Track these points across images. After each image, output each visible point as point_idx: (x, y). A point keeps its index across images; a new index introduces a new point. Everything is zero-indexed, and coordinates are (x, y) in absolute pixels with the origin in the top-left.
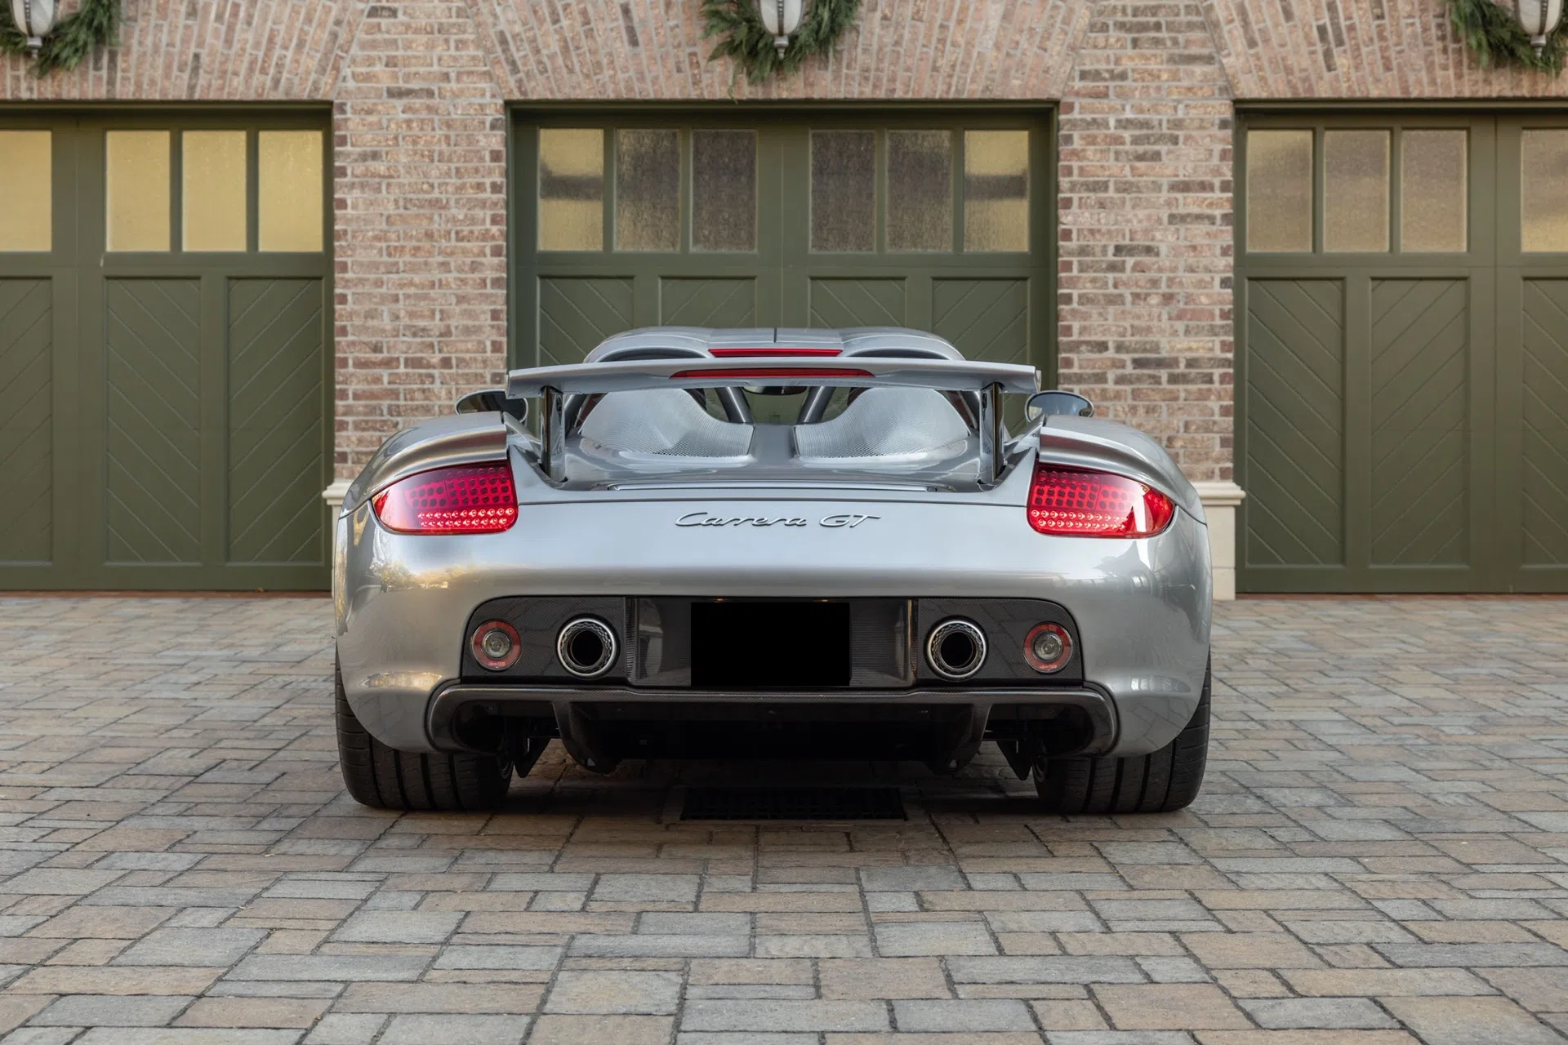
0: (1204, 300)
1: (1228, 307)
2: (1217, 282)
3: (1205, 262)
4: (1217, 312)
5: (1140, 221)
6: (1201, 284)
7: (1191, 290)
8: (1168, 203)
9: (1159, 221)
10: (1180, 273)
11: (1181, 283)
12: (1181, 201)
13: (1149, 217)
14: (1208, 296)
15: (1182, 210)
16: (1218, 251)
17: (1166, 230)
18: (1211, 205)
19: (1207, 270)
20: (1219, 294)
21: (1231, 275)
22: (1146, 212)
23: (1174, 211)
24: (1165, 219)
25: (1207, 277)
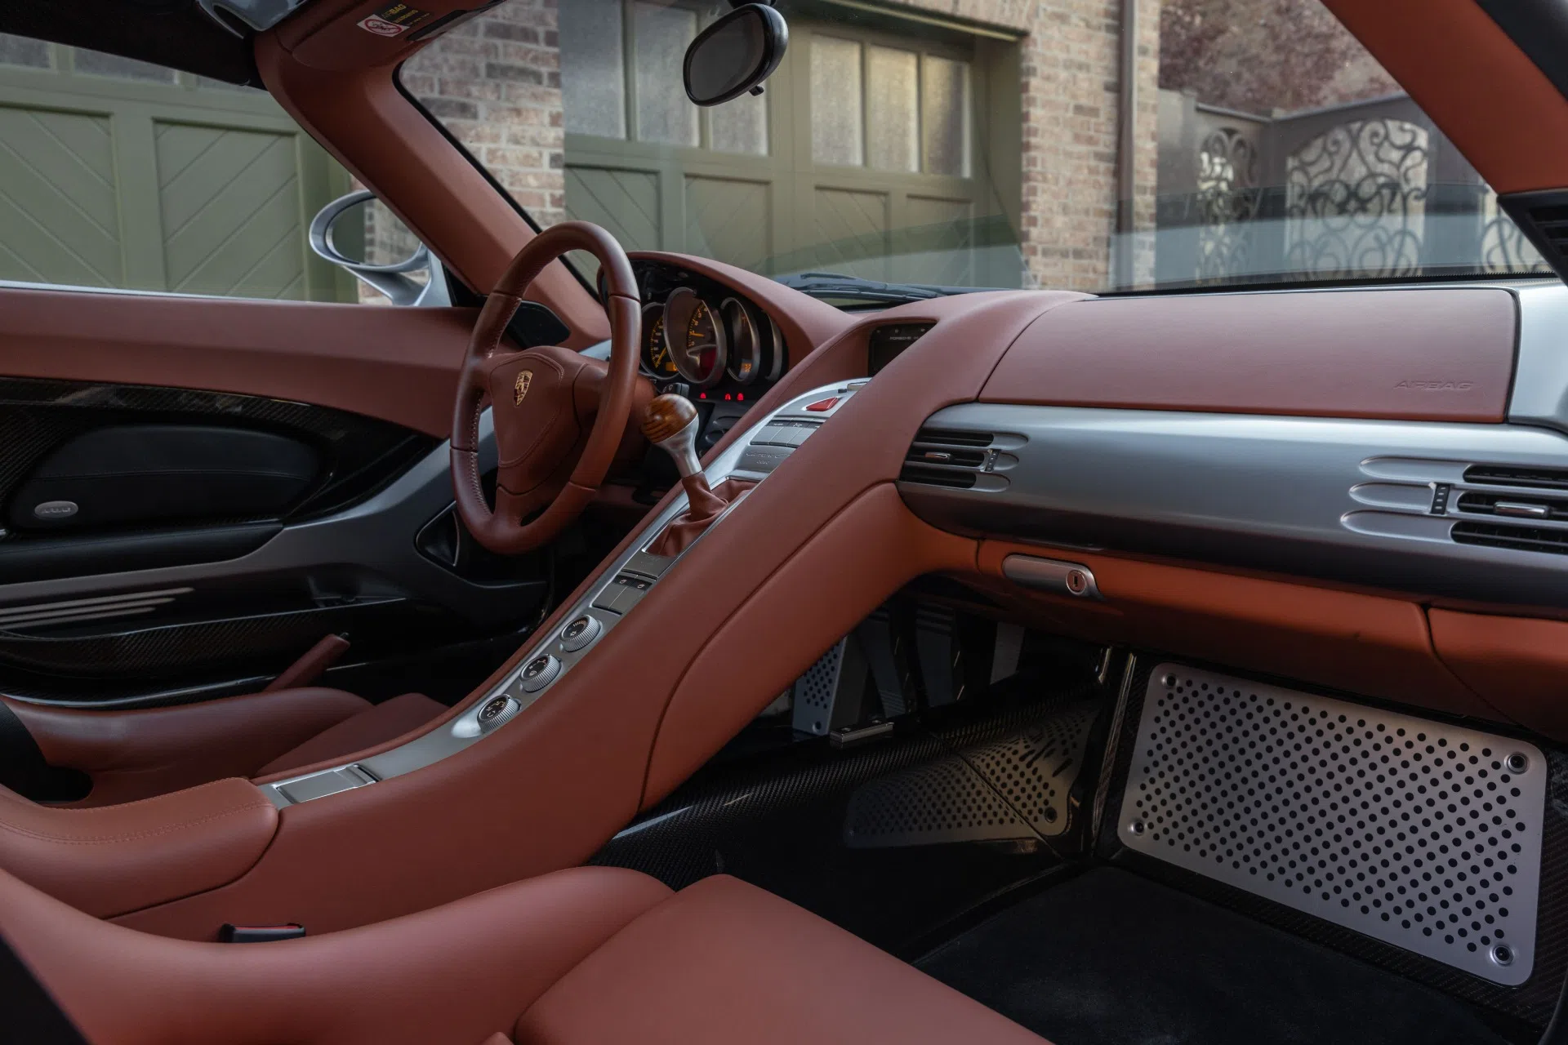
0: (532, 181)
1: (559, 192)
2: (546, 160)
3: (531, 132)
4: (548, 198)
5: (452, 69)
6: (528, 161)
7: (517, 168)
8: (486, 50)
9: (475, 71)
10: (503, 144)
11: (504, 157)
12: (501, 50)
13: (462, 65)
14: (536, 176)
15: (502, 61)
16: (547, 120)
17: (484, 84)
18: (535, 59)
19: (535, 142)
20: (549, 175)
21: (560, 151)
22: (460, 57)
23: (493, 61)
24: (483, 71)
25: (534, 152)
